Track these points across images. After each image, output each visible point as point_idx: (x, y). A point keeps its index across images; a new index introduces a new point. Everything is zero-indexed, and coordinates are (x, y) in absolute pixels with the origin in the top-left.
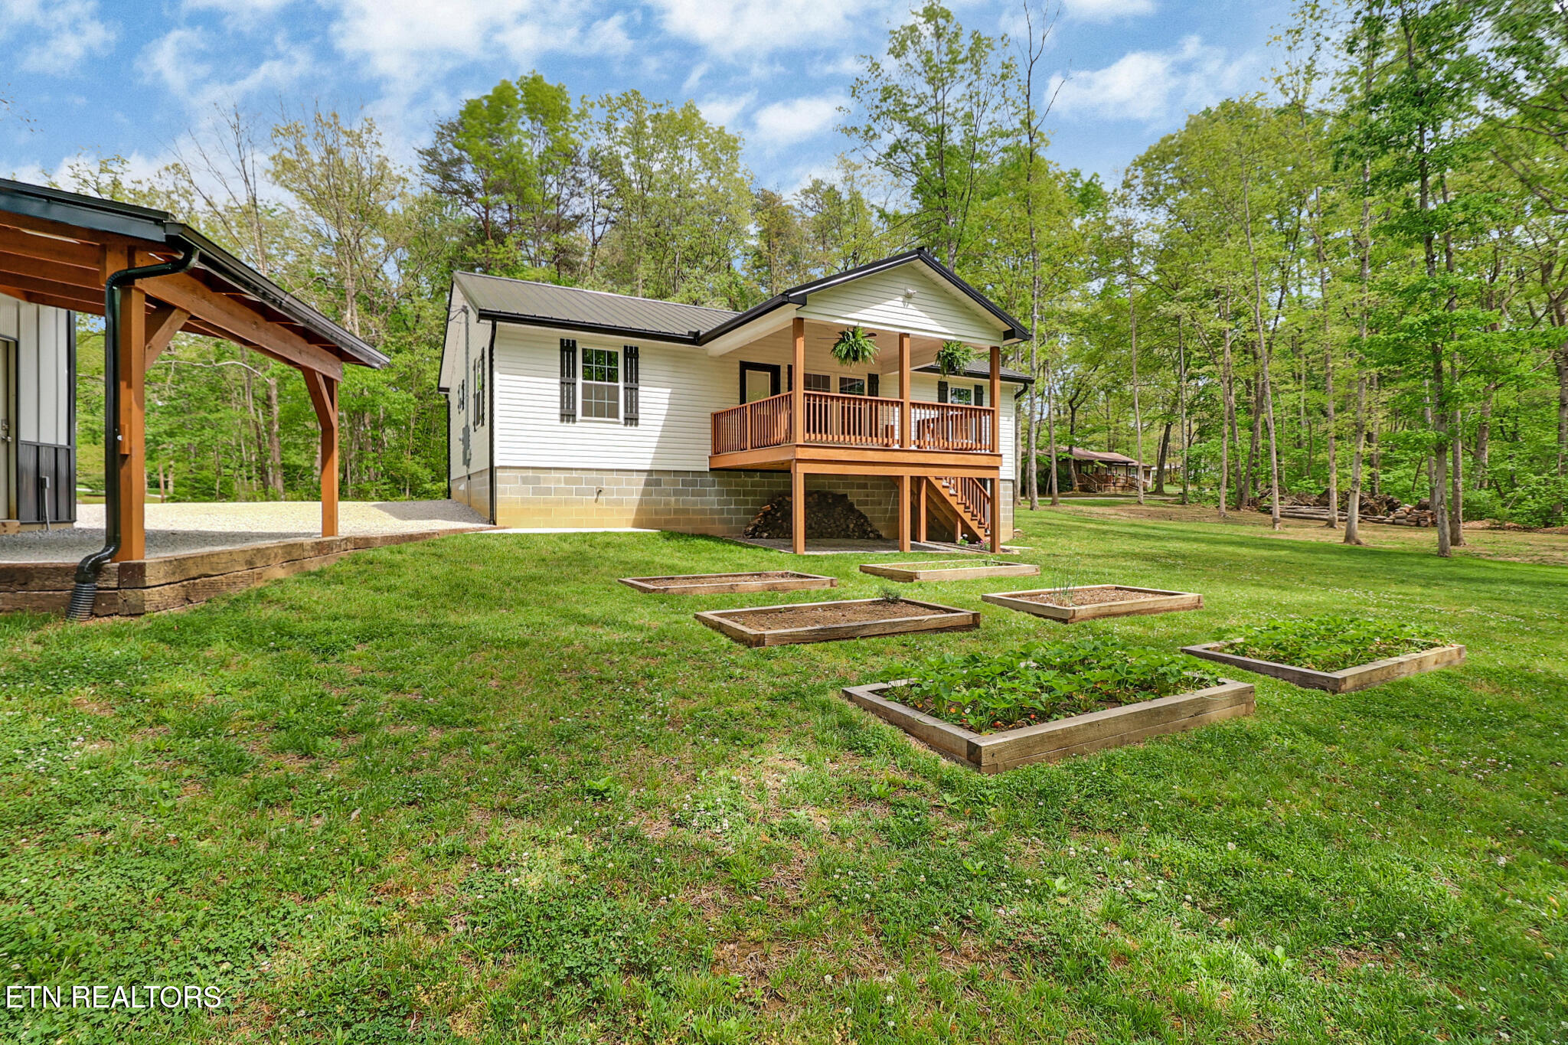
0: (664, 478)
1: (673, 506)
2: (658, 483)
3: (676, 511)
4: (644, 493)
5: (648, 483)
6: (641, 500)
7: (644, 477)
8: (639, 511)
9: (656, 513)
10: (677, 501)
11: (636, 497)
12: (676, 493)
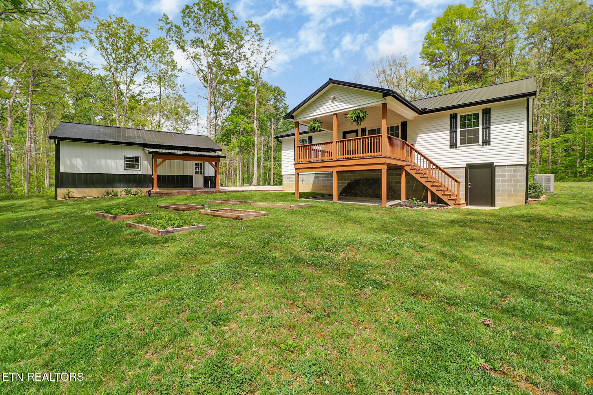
0: (320, 176)
1: (322, 185)
2: (318, 177)
3: (323, 186)
4: (314, 181)
5: (315, 178)
6: (313, 183)
7: (314, 175)
8: (313, 186)
9: (317, 187)
10: (323, 183)
11: (312, 182)
12: (323, 180)
